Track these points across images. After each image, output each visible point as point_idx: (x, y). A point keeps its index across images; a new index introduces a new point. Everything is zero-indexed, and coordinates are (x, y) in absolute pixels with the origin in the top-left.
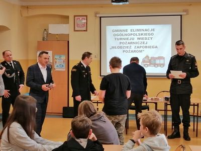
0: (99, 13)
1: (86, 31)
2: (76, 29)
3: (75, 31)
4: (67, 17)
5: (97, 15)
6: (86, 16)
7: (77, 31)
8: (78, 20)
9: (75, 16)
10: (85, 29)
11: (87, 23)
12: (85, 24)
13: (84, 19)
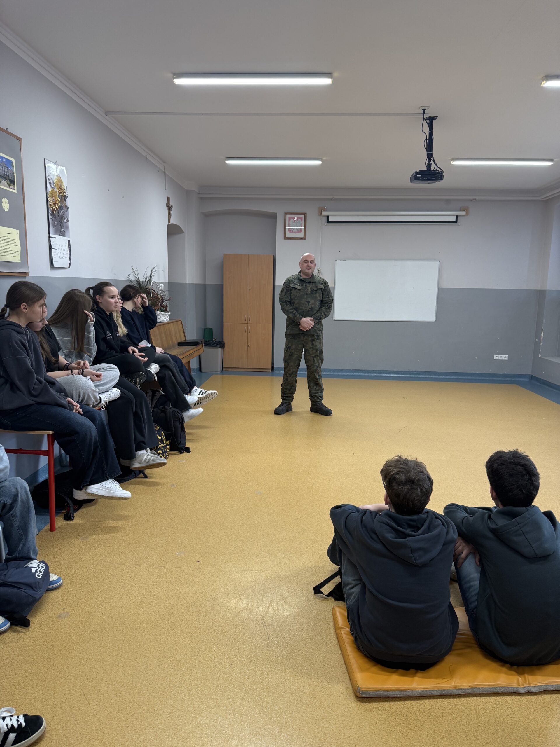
0: (325, 210)
1: (304, 238)
2: (287, 236)
3: (285, 238)
4: (273, 216)
5: (324, 213)
6: (305, 214)
7: (290, 238)
8: (292, 220)
9: (286, 214)
10: (303, 236)
11: (305, 227)
12: (303, 228)
13: (301, 218)
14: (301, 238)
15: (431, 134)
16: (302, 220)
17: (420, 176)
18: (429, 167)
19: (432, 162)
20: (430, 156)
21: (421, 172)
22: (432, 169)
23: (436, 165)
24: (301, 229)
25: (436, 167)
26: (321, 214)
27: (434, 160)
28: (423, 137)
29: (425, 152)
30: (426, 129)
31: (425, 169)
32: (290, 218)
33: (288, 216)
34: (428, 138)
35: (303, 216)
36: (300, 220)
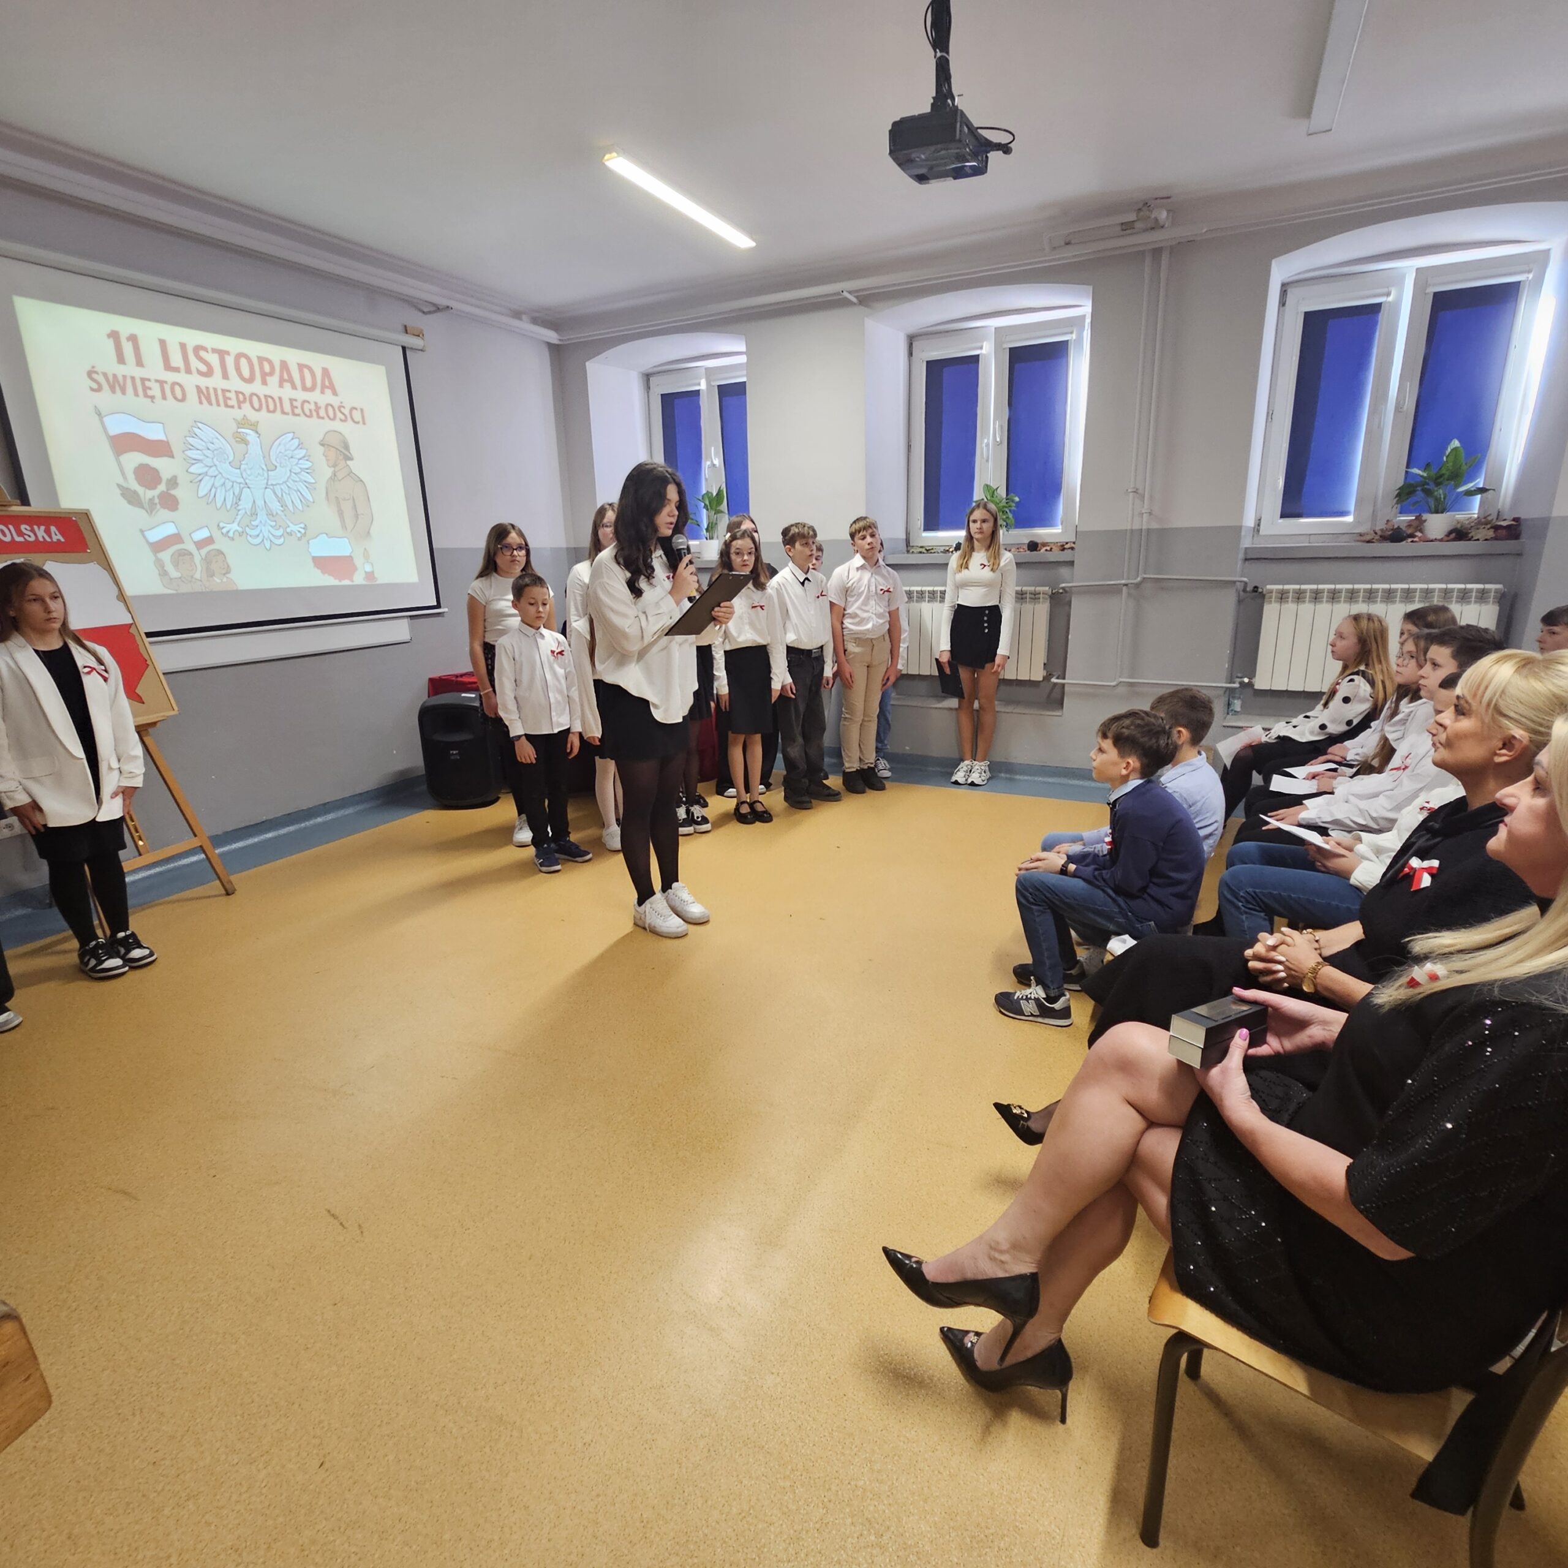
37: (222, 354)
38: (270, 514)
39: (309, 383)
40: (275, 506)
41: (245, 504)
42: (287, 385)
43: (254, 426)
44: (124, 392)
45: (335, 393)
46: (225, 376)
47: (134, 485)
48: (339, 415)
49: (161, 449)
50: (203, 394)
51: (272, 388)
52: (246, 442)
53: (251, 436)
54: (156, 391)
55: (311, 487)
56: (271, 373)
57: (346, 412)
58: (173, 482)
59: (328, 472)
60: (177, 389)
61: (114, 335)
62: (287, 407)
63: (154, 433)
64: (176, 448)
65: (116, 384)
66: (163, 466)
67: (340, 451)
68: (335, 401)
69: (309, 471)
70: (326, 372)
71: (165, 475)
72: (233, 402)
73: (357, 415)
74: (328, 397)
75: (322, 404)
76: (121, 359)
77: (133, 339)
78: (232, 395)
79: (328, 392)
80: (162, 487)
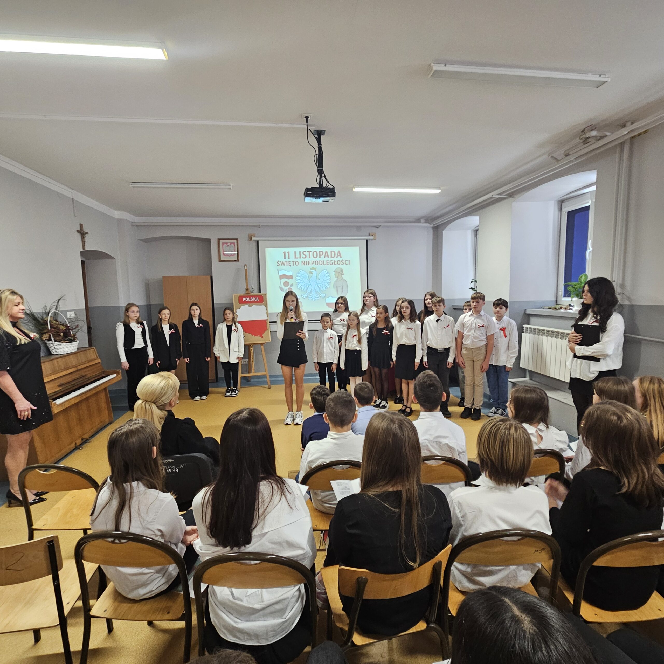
0: (254, 236)
1: (238, 260)
2: (222, 259)
3: (221, 261)
4: (207, 242)
5: (253, 239)
6: (237, 239)
7: (224, 261)
8: (225, 245)
9: (219, 240)
10: (236, 259)
11: (238, 251)
12: (236, 253)
13: (234, 243)
14: (235, 261)
15: (320, 149)
16: (234, 245)
17: (311, 193)
18: (321, 184)
19: (324, 178)
20: (321, 172)
21: (313, 189)
22: (324, 186)
23: (328, 182)
24: (234, 254)
25: (328, 184)
26: (251, 239)
27: (325, 177)
28: (313, 153)
29: (316, 168)
30: (316, 144)
31: (318, 186)
32: (223, 244)
33: (221, 242)
34: (317, 153)
35: (235, 241)
36: (232, 245)
37: (309, 252)
38: (316, 292)
39: (333, 255)
40: (318, 290)
41: (309, 290)
42: (326, 257)
43: (315, 269)
44: (284, 265)
45: (341, 257)
46: (310, 258)
47: (283, 286)
48: (341, 263)
49: (291, 277)
50: (303, 263)
51: (322, 258)
52: (312, 273)
53: (314, 271)
54: (291, 263)
55: (329, 284)
56: (322, 255)
57: (344, 262)
58: (292, 285)
59: (336, 279)
60: (297, 263)
61: (284, 253)
62: (325, 263)
63: (289, 274)
64: (294, 277)
65: (283, 264)
66: (290, 281)
67: (340, 273)
68: (341, 259)
69: (329, 279)
70: (339, 252)
71: (290, 284)
72: (311, 264)
73: (347, 262)
74: (339, 258)
75: (336, 261)
76: (285, 258)
77: (288, 253)
78: (311, 262)
79: (339, 257)
80: (289, 286)
